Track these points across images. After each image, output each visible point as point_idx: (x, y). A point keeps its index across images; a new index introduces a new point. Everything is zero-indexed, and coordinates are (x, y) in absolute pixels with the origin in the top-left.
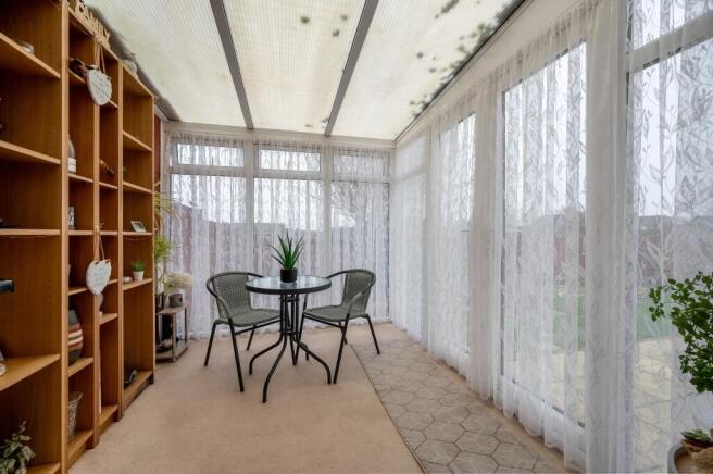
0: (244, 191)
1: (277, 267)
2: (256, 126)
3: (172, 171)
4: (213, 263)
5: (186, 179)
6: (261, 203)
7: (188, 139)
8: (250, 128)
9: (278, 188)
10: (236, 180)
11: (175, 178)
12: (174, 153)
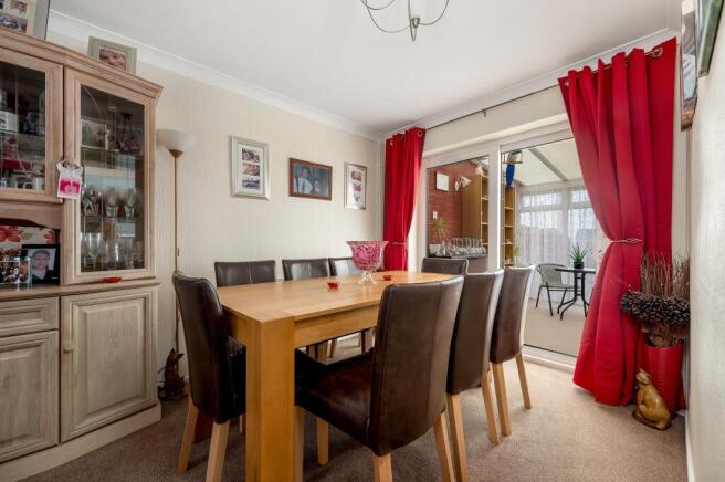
0: (561, 218)
1: (572, 261)
2: (569, 178)
3: (520, 212)
4: (542, 257)
5: (528, 214)
6: (572, 224)
7: (529, 194)
8: (565, 181)
9: (585, 214)
10: (556, 212)
11: (522, 215)
12: (522, 202)
